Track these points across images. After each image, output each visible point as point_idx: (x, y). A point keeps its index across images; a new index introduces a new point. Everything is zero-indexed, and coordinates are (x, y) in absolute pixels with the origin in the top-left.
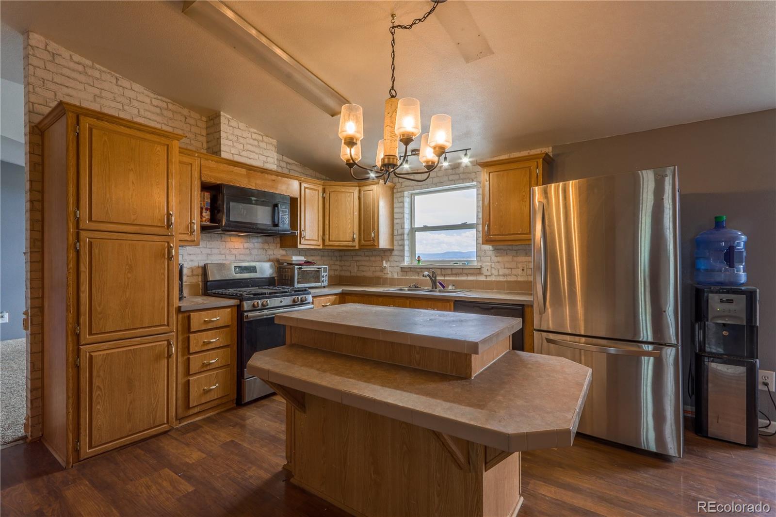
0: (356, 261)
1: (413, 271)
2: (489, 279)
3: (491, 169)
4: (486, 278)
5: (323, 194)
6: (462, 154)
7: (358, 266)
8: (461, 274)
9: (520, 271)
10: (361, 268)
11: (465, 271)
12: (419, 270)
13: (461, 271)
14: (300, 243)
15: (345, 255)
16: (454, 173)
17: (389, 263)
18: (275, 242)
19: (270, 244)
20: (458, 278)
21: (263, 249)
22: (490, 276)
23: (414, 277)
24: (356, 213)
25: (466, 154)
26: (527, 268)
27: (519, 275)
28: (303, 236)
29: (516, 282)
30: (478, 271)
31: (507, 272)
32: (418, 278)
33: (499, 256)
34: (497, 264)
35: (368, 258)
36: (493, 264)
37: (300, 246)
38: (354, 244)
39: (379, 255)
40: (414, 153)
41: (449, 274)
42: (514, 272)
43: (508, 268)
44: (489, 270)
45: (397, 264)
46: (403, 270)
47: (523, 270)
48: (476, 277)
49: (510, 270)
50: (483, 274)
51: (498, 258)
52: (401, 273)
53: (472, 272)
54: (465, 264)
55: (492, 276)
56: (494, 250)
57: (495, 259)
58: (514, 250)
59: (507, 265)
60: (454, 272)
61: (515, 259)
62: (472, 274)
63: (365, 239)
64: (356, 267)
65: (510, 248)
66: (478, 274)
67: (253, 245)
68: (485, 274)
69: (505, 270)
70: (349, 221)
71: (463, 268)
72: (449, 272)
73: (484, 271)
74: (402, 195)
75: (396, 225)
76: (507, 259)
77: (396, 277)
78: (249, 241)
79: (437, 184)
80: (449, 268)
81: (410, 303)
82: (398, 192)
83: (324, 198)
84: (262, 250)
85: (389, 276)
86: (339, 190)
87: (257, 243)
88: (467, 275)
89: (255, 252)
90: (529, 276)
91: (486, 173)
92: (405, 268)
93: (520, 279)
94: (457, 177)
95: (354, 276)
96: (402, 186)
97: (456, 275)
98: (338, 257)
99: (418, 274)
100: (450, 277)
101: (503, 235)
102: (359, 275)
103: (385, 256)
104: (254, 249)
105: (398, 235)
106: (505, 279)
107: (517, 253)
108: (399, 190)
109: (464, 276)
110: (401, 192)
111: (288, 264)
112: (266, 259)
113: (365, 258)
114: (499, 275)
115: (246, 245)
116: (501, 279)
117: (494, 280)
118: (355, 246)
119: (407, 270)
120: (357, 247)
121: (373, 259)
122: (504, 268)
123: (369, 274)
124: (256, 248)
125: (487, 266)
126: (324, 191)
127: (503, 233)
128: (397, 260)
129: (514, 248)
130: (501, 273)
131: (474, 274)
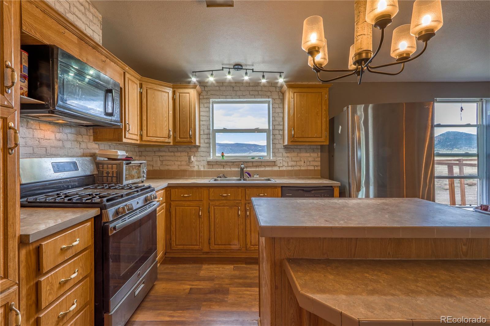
0: (159, 156)
1: (218, 165)
2: (281, 169)
3: (296, 90)
4: (279, 169)
5: (140, 89)
6: (278, 75)
7: (162, 161)
8: (260, 166)
9: (302, 163)
10: (164, 163)
11: (263, 164)
12: (224, 164)
13: (260, 164)
14: (125, 137)
15: (146, 151)
16: (254, 89)
17: (195, 158)
18: (88, 134)
19: (83, 136)
20: (257, 169)
21: (76, 141)
22: (282, 167)
23: (219, 170)
24: (171, 112)
25: (280, 76)
26: (307, 161)
27: (301, 166)
28: (128, 130)
29: (300, 170)
30: (274, 163)
31: (294, 163)
32: (224, 170)
33: (288, 153)
34: (287, 158)
35: (172, 154)
36: (284, 158)
37: (125, 140)
38: (170, 141)
39: (185, 151)
40: (237, 67)
41: (250, 166)
42: (298, 164)
43: (294, 161)
44: (282, 162)
45: (204, 158)
46: (209, 163)
47: (304, 162)
48: (271, 168)
49: (295, 162)
50: (277, 165)
51: (288, 154)
52: (207, 166)
53: (269, 164)
54: (261, 158)
55: (283, 167)
56: (285, 149)
57: (285, 155)
58: (299, 149)
59: (294, 159)
60: (254, 164)
61: (299, 155)
62: (269, 166)
63: (181, 137)
64: (159, 161)
65: (296, 147)
66: (273, 165)
67: (66, 135)
68: (278, 165)
69: (293, 162)
70: (166, 119)
71: (261, 162)
72: (251, 164)
73: (278, 163)
74: (208, 102)
75: (202, 126)
76: (294, 154)
77: (202, 169)
78: (61, 131)
79: (240, 96)
80: (250, 162)
81: (241, 191)
82: (204, 99)
83: (141, 93)
84: (76, 143)
85: (196, 168)
86: (156, 88)
87: (70, 133)
88: (265, 166)
89: (68, 145)
90: (308, 166)
91: (292, 92)
92: (211, 162)
93: (303, 168)
94: (257, 93)
95: (157, 170)
96: (208, 94)
97: (256, 166)
98: (137, 152)
99: (224, 166)
100: (251, 168)
101: (303, 138)
102: (162, 168)
103: (191, 151)
104: (68, 140)
105: (204, 134)
106: (293, 169)
107: (300, 151)
108: (205, 97)
109: (262, 168)
110: (207, 99)
111: (108, 159)
112: (80, 154)
113: (169, 154)
114: (288, 166)
115: (59, 136)
116: (290, 168)
117: (285, 169)
118: (170, 143)
119: (213, 163)
120: (171, 144)
121: (179, 154)
122: (292, 161)
123: (174, 168)
124: (69, 140)
125: (280, 160)
126: (141, 87)
127: (304, 136)
128: (204, 155)
129: (299, 147)
130: (290, 164)
131: (271, 166)
